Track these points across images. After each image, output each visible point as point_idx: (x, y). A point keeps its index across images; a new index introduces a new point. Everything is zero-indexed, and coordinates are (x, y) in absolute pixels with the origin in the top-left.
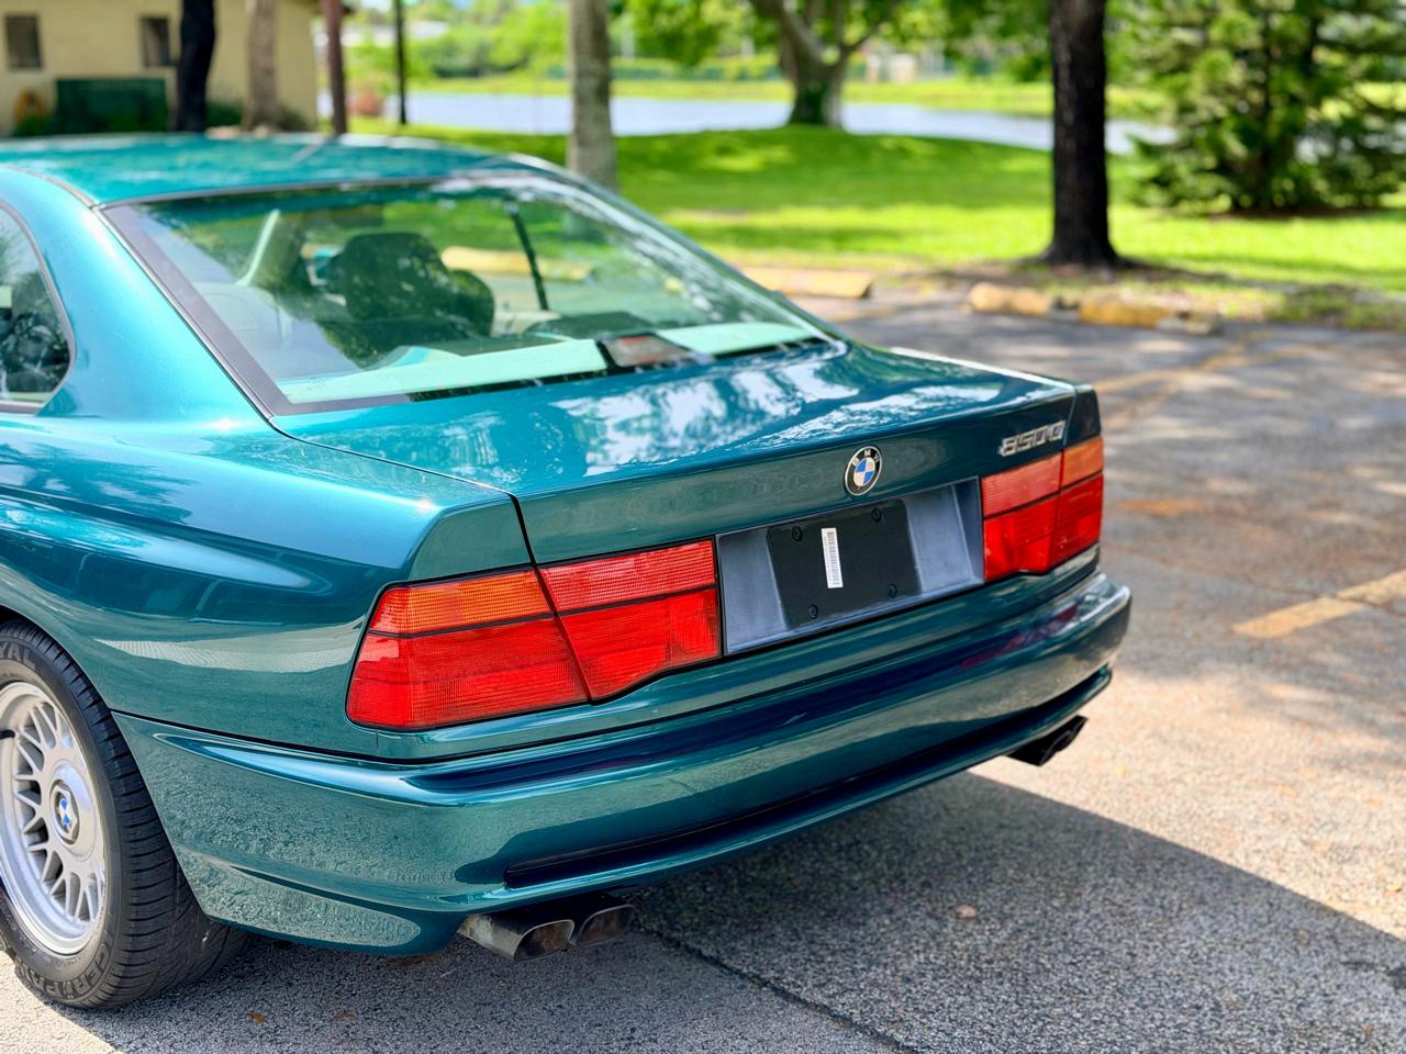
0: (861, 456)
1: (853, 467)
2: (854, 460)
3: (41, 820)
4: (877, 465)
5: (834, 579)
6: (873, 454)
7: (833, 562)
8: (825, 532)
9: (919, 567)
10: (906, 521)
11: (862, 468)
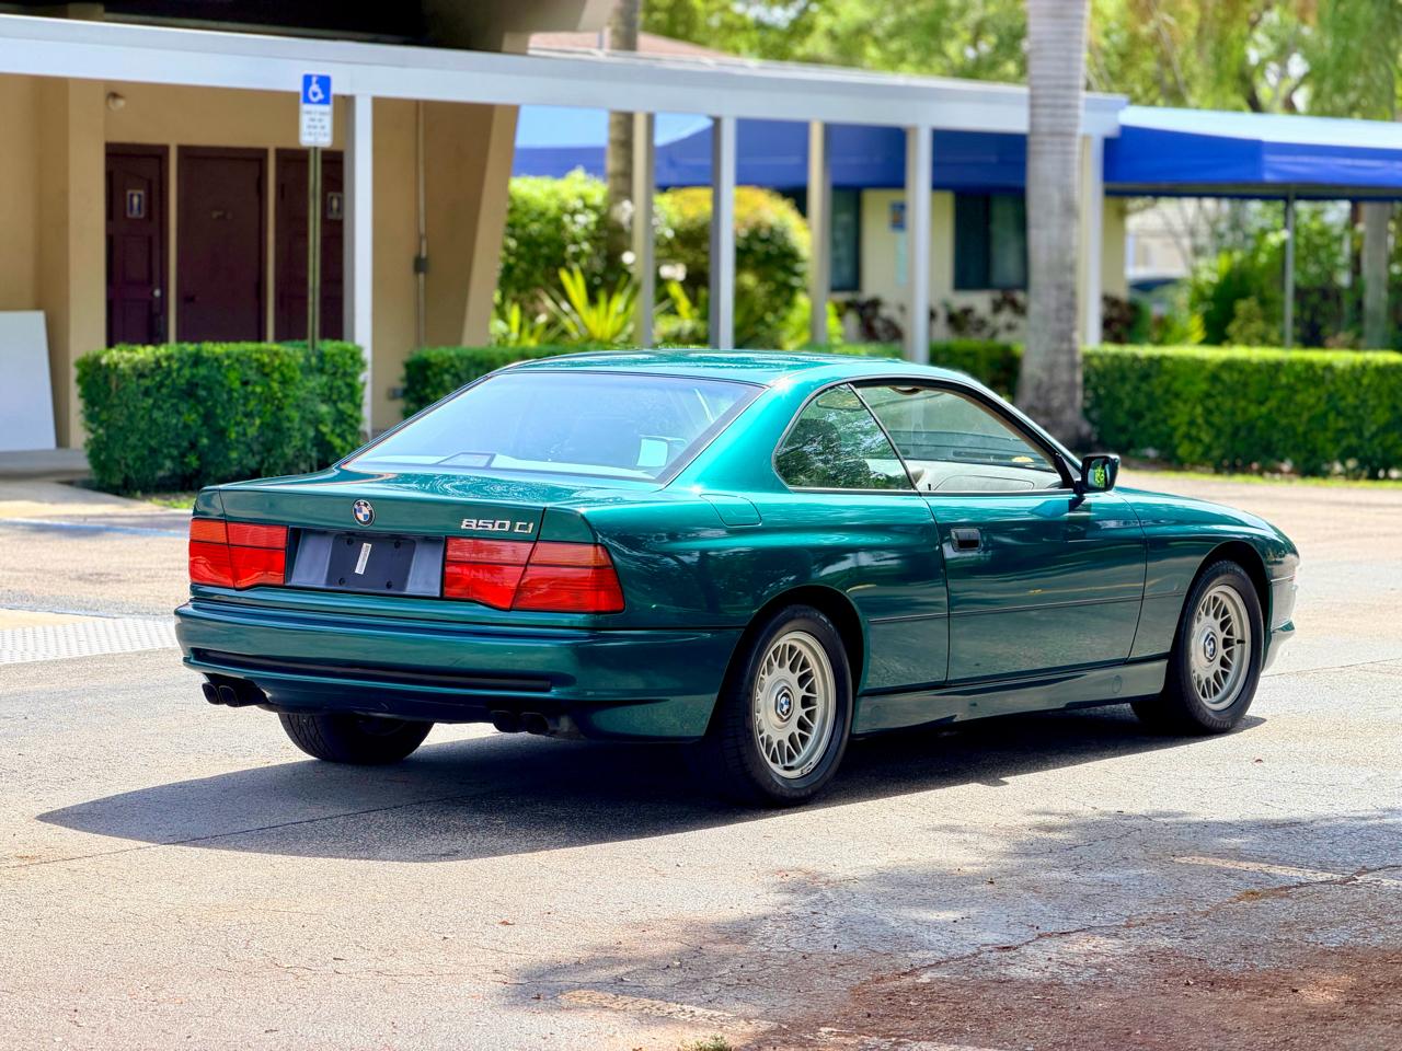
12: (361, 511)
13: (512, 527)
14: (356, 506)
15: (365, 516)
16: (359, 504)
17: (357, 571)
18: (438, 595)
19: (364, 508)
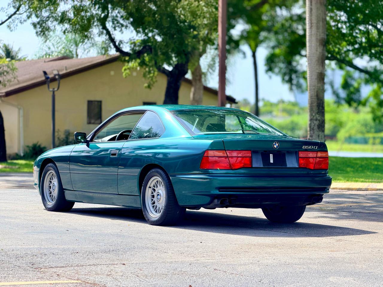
0: (275, 143)
1: (274, 144)
2: (274, 143)
3: (154, 201)
4: (278, 145)
5: (272, 161)
6: (277, 143)
7: (272, 159)
8: (271, 155)
9: (287, 163)
10: (285, 156)
11: (276, 145)
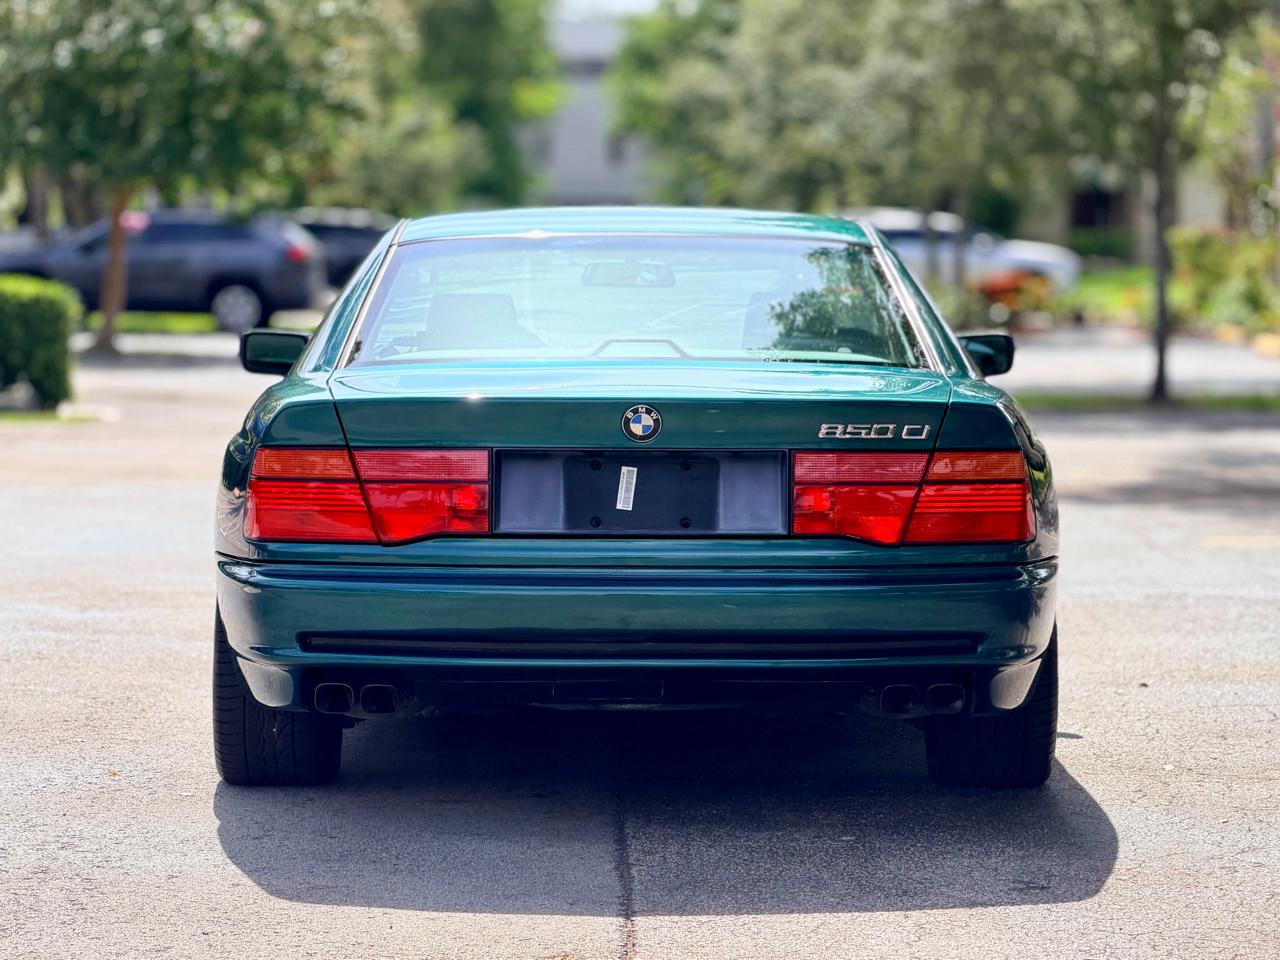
12: (638, 420)
13: (898, 432)
14: (630, 415)
15: (645, 428)
16: (636, 412)
17: (619, 506)
18: (780, 530)
19: (644, 416)
